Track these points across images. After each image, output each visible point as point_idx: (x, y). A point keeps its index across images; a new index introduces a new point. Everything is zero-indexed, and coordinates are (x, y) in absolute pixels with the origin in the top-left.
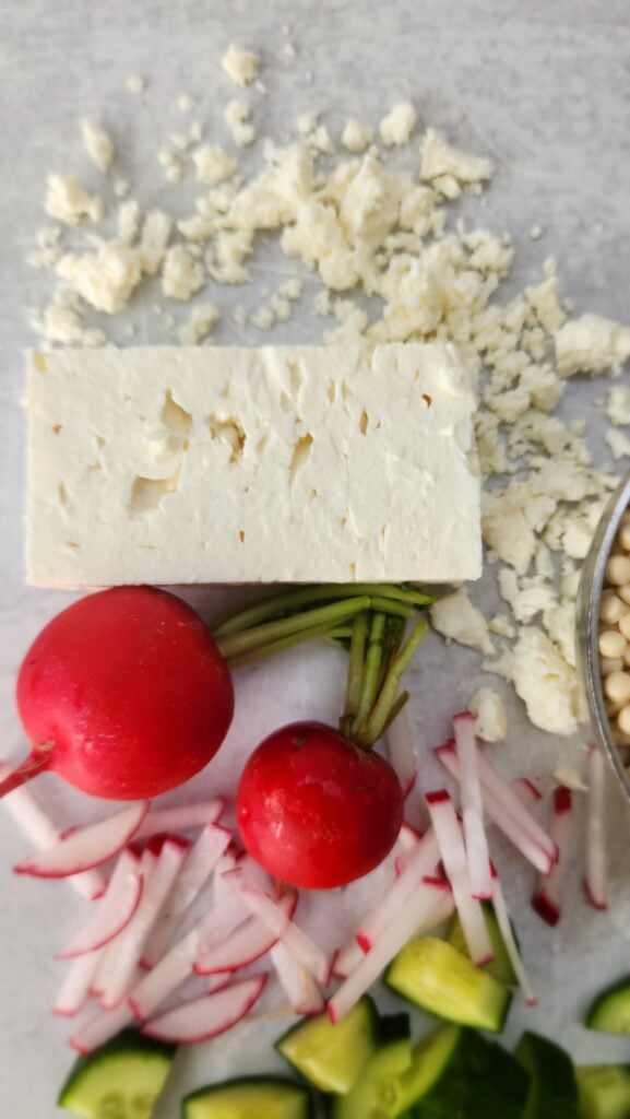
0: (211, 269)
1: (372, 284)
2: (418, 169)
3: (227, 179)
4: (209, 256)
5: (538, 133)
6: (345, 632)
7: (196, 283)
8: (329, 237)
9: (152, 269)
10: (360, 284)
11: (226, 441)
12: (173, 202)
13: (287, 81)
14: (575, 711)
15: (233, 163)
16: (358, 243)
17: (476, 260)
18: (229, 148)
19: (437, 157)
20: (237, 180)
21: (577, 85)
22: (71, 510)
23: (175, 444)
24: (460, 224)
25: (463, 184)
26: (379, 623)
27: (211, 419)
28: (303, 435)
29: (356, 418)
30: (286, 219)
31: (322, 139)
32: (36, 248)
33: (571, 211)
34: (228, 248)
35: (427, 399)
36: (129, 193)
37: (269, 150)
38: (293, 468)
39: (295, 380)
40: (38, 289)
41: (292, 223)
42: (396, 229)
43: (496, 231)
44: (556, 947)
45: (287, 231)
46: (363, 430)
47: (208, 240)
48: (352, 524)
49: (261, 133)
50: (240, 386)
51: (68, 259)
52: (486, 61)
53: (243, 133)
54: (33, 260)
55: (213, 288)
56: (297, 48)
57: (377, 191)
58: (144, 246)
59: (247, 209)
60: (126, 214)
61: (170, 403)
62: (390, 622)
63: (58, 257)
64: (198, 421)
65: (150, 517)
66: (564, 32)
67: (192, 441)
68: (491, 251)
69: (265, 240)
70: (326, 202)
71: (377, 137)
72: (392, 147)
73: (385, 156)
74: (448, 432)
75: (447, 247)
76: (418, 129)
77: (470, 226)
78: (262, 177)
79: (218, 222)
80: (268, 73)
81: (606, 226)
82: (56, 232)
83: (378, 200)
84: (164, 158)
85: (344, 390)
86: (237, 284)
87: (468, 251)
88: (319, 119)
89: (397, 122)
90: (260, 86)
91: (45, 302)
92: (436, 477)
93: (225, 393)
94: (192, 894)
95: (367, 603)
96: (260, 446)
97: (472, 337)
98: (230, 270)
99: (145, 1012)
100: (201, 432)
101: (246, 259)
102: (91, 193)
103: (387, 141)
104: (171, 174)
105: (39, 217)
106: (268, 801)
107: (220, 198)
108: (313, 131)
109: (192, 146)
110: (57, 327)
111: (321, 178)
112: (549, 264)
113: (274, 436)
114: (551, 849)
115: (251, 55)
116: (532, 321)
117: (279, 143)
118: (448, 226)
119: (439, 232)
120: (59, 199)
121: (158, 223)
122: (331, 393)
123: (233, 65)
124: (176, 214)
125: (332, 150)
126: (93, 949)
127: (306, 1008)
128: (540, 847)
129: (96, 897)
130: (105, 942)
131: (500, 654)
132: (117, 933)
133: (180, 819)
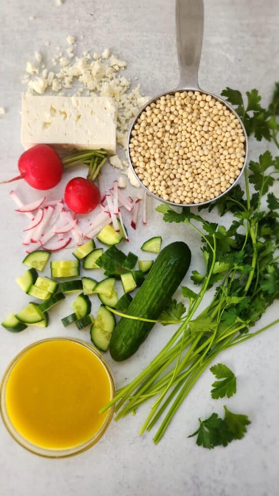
0: (63, 85)
1: (99, 89)
2: (110, 64)
3: (67, 65)
4: (63, 82)
5: (137, 56)
6: (88, 161)
7: (60, 88)
8: (88, 77)
9: (50, 85)
10: (96, 89)
11: (63, 116)
12: (55, 70)
13: (82, 44)
15: (68, 62)
16: (95, 79)
17: (122, 84)
18: (68, 58)
19: (114, 61)
20: (70, 65)
21: (147, 46)
22: (31, 128)
23: (52, 115)
24: (119, 76)
25: (120, 67)
26: (96, 159)
27: (60, 111)
28: (79, 114)
29: (90, 112)
30: (80, 74)
31: (89, 57)
32: (24, 79)
33: (145, 74)
34: (67, 80)
35: (106, 109)
36: (45, 68)
37: (77, 59)
38: (77, 121)
39: (78, 103)
40: (24, 88)
41: (82, 75)
42: (104, 77)
43: (127, 78)
44: (136, 235)
45: (80, 77)
46: (92, 114)
47: (63, 79)
48: (89, 133)
49: (75, 55)
50: (66, 104)
51: (31, 81)
52: (126, 40)
53: (71, 55)
54: (23, 82)
55: (64, 90)
56: (84, 36)
57: (99, 67)
58: (48, 79)
59: (71, 71)
60: (44, 72)
61: (52, 107)
62: (99, 158)
63: (29, 81)
64: (57, 111)
65: (47, 130)
66: (145, 34)
67: (56, 115)
68: (124, 82)
69: (76, 79)
70: (88, 70)
71: (101, 57)
72: (105, 59)
73: (103, 61)
74: (109, 115)
75: (116, 81)
76: (110, 56)
77: (121, 77)
78: (75, 64)
79: (65, 74)
80: (78, 42)
81: (152, 78)
82: (29, 76)
83: (99, 69)
84: (53, 60)
85: (88, 106)
86: (69, 88)
87: (120, 82)
88: (88, 52)
89: (105, 54)
90: (75, 45)
91: (25, 91)
92: (107, 123)
93: (63, 106)
94: (55, 220)
95: (93, 153)
96: (70, 116)
97: (120, 101)
98: (67, 85)
99: (43, 243)
100: (58, 114)
101: (71, 83)
102: (37, 68)
103: (103, 58)
104: (55, 64)
105: (25, 72)
106: (70, 188)
107: (65, 69)
108: (87, 55)
109: (59, 58)
110: (29, 95)
111: (88, 65)
112: (139, 85)
113: (73, 114)
115: (73, 38)
116: (134, 98)
117: (79, 58)
118: (116, 77)
119: (114, 78)
120: (29, 68)
121: (51, 74)
122: (85, 107)
123: (69, 40)
124: (55, 72)
125: (91, 59)
126: (32, 228)
127: (79, 244)
128: (130, 206)
129: (33, 220)
130: (35, 226)
131: (125, 170)
132: (38, 224)
133: (52, 203)
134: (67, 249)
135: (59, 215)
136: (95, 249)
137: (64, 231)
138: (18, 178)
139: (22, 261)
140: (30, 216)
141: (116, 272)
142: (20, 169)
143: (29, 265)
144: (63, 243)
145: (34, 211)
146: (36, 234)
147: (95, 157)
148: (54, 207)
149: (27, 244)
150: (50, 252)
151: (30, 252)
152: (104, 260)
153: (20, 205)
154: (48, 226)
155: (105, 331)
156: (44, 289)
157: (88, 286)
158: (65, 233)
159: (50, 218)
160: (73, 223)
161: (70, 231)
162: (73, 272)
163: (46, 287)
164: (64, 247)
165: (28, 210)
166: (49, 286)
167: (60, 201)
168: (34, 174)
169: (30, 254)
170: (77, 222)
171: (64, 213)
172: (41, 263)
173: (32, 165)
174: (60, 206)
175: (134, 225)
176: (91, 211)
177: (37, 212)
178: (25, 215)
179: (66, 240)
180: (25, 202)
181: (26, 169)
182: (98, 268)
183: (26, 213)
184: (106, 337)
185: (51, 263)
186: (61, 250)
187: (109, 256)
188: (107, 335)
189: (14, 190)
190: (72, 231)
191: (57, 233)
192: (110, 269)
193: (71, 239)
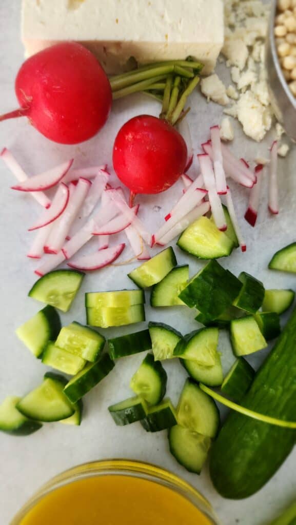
14: (264, 123)
22: (42, 8)
26: (178, 81)
44: (255, 237)
48: (167, 18)
62: (182, 79)
65: (76, 12)
94: (91, 207)
95: (172, 67)
99: (69, 255)
106: (127, 137)
114: (254, 179)
126: (45, 225)
127: (142, 257)
128: (248, 177)
129: (48, 207)
130: (52, 221)
131: (232, 105)
132: (57, 217)
133: (86, 172)
134: (116, 265)
135: (100, 198)
136: (175, 267)
137: (112, 230)
138: (15, 114)
139: (28, 291)
140: (41, 199)
141: (223, 316)
142: (19, 94)
143: (41, 300)
144: (109, 254)
145: (49, 190)
146: (54, 236)
147: (174, 75)
148: (89, 180)
149: (36, 257)
150: (82, 273)
151: (44, 272)
152: (199, 292)
153: (21, 178)
154: (78, 219)
155: (199, 434)
156: (74, 353)
157: (163, 345)
158: (113, 235)
159: (83, 204)
160: (129, 213)
161: (123, 229)
162: (132, 316)
163: (79, 350)
164: (110, 263)
165: (37, 186)
166: (84, 347)
167: (103, 168)
168: (50, 105)
169: (44, 277)
170: (137, 212)
171: (110, 193)
172: (66, 295)
173: (46, 81)
174: (102, 178)
175: (251, 217)
176: (168, 187)
177: (55, 192)
178: (32, 198)
179: (116, 248)
180: (30, 171)
181: (32, 94)
182: (181, 306)
183: (33, 194)
184: (201, 445)
185: (86, 295)
186: (105, 268)
187: (209, 282)
188: (202, 440)
189: (8, 147)
190: (127, 230)
191: (96, 235)
192: (210, 311)
193: (124, 246)
